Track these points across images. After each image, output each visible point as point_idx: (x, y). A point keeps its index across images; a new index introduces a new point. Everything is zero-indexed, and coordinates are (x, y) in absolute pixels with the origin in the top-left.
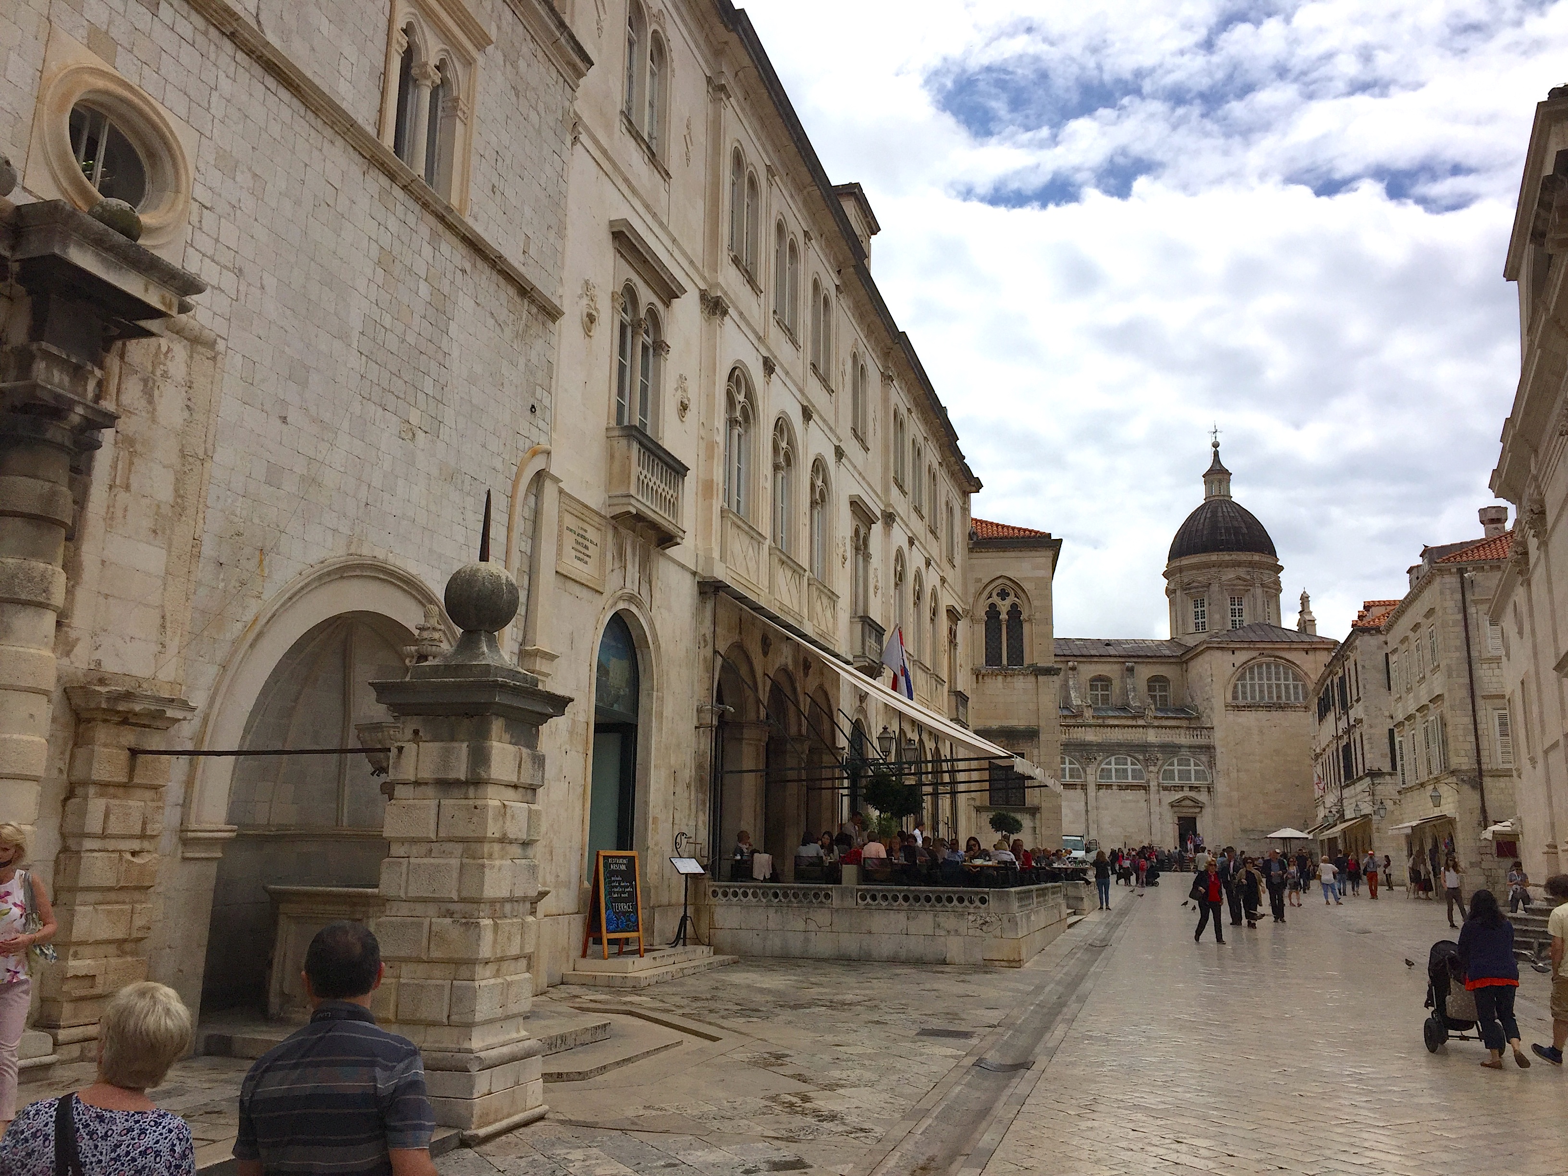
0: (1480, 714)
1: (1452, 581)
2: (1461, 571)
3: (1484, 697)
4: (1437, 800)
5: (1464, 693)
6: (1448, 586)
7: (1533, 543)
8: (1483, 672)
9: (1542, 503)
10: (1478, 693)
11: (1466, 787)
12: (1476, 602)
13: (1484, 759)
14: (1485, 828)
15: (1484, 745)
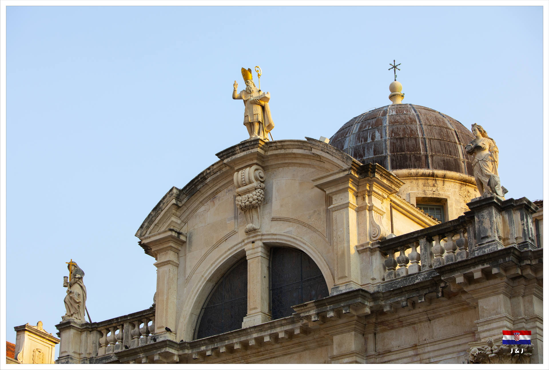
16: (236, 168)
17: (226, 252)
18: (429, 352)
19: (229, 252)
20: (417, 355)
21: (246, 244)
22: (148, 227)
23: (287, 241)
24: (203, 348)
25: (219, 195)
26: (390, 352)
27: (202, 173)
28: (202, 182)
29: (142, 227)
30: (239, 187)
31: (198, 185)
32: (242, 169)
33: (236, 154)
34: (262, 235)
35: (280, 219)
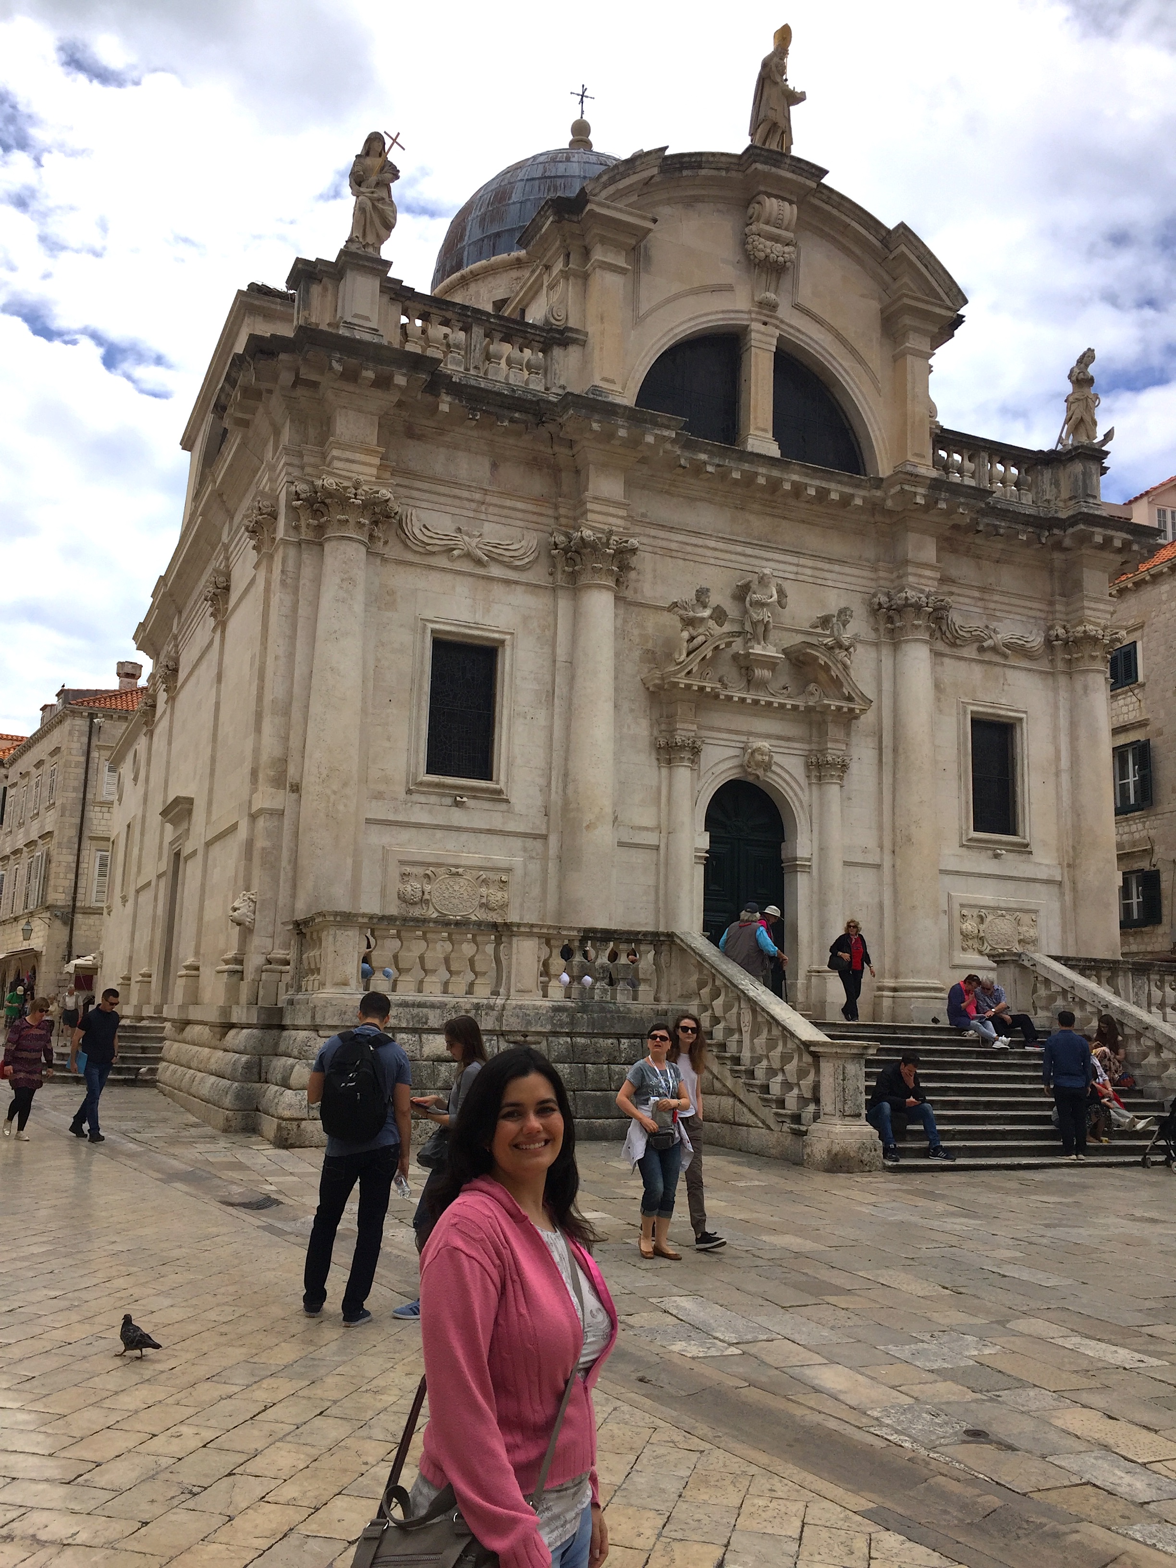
0: (84, 853)
1: (81, 724)
2: (92, 716)
3: (92, 838)
4: (27, 934)
5: (73, 832)
6: (77, 728)
7: (162, 697)
8: (95, 814)
9: (177, 661)
10: (86, 833)
11: (58, 923)
12: (99, 748)
13: (80, 896)
14: (68, 962)
15: (82, 883)
16: (762, 188)
17: (717, 312)
18: (996, 602)
19: (720, 316)
20: (982, 599)
21: (752, 320)
23: (817, 352)
24: (703, 457)
25: (700, 205)
26: (954, 582)
27: (700, 154)
28: (693, 168)
29: (596, 179)
30: (767, 223)
31: (687, 168)
32: (777, 197)
33: (779, 167)
34: (782, 322)
35: (807, 313)
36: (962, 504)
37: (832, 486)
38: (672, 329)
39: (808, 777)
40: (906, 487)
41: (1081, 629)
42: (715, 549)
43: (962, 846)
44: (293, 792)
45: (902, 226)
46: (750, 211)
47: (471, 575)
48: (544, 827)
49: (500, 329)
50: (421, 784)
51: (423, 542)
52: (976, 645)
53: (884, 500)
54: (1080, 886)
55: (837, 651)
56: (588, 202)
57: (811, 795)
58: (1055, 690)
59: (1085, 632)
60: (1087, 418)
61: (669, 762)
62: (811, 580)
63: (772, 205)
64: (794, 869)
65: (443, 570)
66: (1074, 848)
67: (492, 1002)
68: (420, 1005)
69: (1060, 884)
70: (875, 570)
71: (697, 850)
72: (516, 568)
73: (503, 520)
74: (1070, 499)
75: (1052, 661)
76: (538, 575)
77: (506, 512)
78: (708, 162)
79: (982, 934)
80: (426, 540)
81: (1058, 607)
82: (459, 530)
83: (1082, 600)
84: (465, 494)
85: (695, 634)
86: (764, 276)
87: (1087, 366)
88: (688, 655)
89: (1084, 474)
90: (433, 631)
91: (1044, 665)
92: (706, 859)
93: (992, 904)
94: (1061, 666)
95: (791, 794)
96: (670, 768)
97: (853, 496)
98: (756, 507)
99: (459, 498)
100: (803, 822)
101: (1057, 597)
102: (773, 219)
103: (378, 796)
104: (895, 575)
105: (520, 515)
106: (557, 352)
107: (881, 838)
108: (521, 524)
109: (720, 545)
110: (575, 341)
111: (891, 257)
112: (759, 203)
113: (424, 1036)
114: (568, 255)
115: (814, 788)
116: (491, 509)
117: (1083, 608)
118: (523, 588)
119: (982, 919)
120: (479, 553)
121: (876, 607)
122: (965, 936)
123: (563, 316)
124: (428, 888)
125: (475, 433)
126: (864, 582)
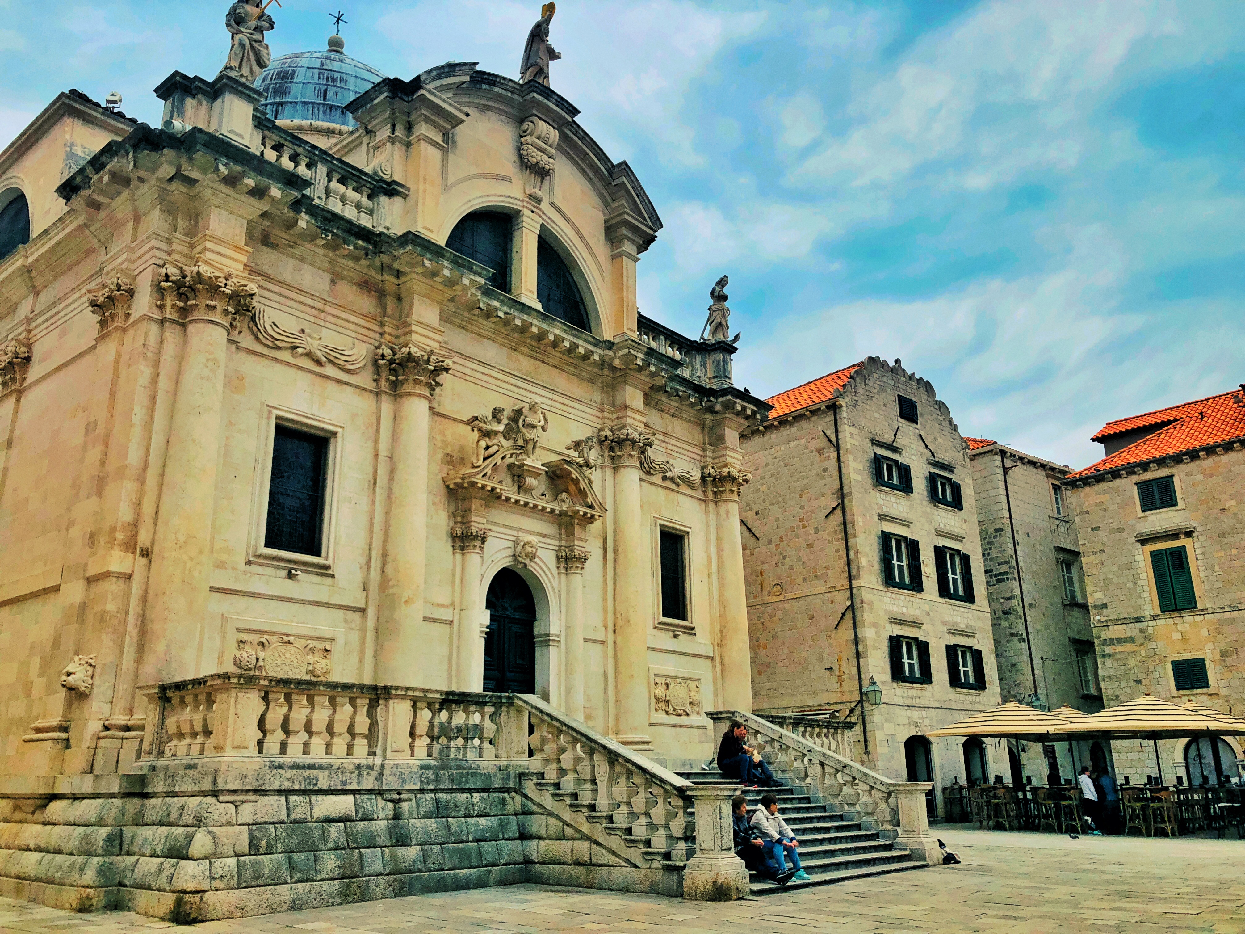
16: (535, 112)
17: (500, 196)
18: (672, 445)
19: (503, 199)
20: (664, 442)
21: (524, 207)
22: (434, 79)
23: (565, 241)
24: (496, 304)
25: (489, 113)
27: (496, 76)
28: (490, 84)
29: (429, 72)
30: (538, 138)
31: (485, 83)
32: (545, 121)
33: (548, 100)
34: (543, 213)
35: (559, 211)
36: (663, 369)
37: (580, 342)
38: (470, 201)
39: (558, 568)
40: (632, 351)
41: (726, 470)
42: (497, 379)
43: (655, 628)
44: (143, 556)
45: (624, 163)
46: (525, 127)
47: (311, 372)
48: (363, 601)
49: (339, 170)
50: (260, 556)
51: (273, 337)
52: (661, 475)
53: (613, 359)
54: (726, 660)
55: (585, 468)
56: (420, 87)
57: (560, 583)
58: (707, 513)
59: (729, 472)
60: (724, 323)
61: (463, 548)
62: (560, 412)
63: (542, 127)
64: (546, 643)
65: (288, 364)
66: (721, 632)
67: (370, 762)
68: (311, 767)
69: (712, 659)
70: (602, 411)
71: (481, 625)
72: (348, 371)
73: (338, 329)
74: (714, 377)
75: (704, 492)
76: (365, 379)
77: (340, 322)
78: (499, 82)
79: (668, 698)
80: (277, 336)
81: (709, 453)
82: (303, 331)
83: (725, 449)
84: (309, 301)
85: (490, 444)
86: (533, 175)
87: (723, 287)
88: (485, 459)
89: (724, 361)
90: (278, 417)
91: (699, 494)
92: (487, 633)
93: (673, 674)
94: (711, 496)
95: (547, 581)
96: (463, 554)
97: (593, 352)
98: (525, 350)
99: (305, 304)
100: (554, 604)
101: (708, 446)
102: (543, 136)
103: (221, 565)
104: (615, 416)
105: (352, 327)
106: (383, 199)
107: (605, 619)
108: (354, 335)
109: (500, 376)
110: (398, 193)
111: (613, 184)
112: (532, 122)
113: (314, 798)
114: (394, 127)
115: (563, 577)
116: (329, 318)
117: (725, 455)
118: (353, 389)
119: (667, 685)
120: (319, 354)
121: (603, 439)
122: (657, 700)
123: (389, 172)
124: (262, 655)
125: (321, 251)
126: (595, 419)
